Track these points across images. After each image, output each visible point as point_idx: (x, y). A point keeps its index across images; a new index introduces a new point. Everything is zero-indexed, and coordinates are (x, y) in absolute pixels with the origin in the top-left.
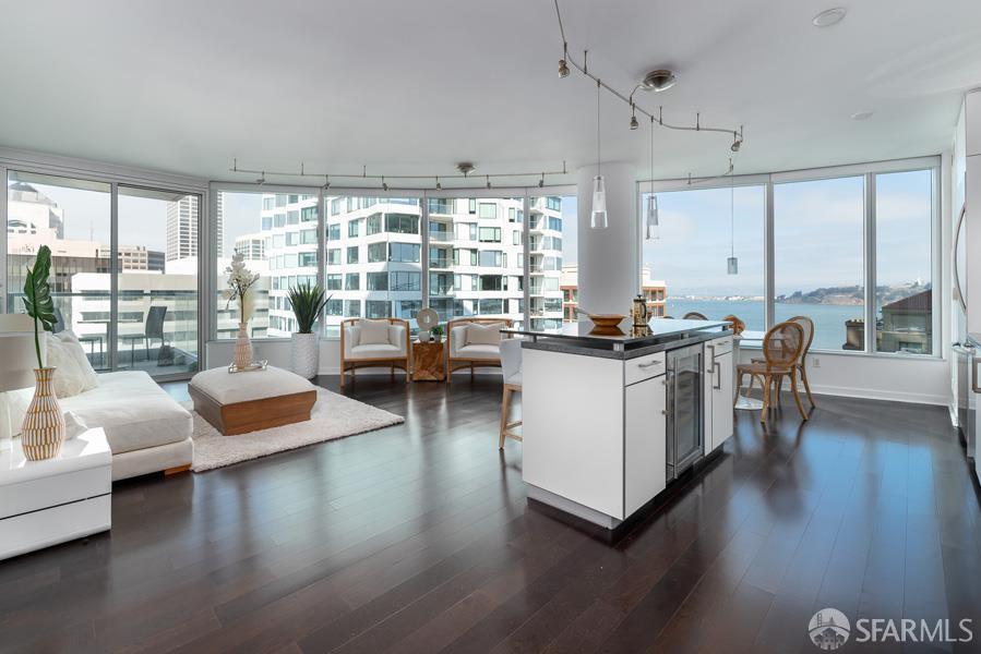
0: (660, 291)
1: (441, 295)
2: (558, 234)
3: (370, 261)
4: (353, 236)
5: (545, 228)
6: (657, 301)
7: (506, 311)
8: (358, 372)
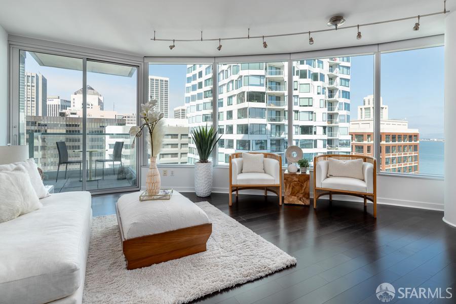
0: (415, 136)
1: (277, 137)
2: (347, 101)
3: (238, 118)
4: (230, 105)
5: (339, 97)
6: (413, 142)
7: (316, 147)
8: (240, 192)
